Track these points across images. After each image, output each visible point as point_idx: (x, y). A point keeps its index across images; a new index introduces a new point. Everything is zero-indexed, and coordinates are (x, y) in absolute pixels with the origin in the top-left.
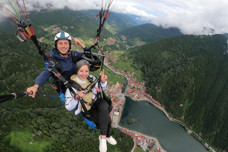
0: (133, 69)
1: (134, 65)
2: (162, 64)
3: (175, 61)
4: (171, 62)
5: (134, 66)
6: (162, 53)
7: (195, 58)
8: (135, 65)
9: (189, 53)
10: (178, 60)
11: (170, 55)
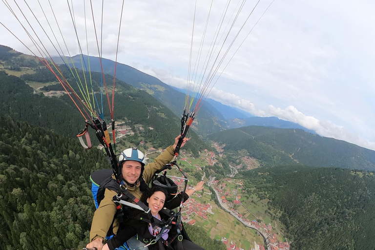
0: (268, 218)
1: (269, 211)
2: (312, 215)
3: (328, 212)
4: (323, 212)
5: (269, 213)
6: (309, 196)
7: (355, 211)
8: (271, 212)
9: (346, 200)
10: (333, 210)
11: (321, 200)
